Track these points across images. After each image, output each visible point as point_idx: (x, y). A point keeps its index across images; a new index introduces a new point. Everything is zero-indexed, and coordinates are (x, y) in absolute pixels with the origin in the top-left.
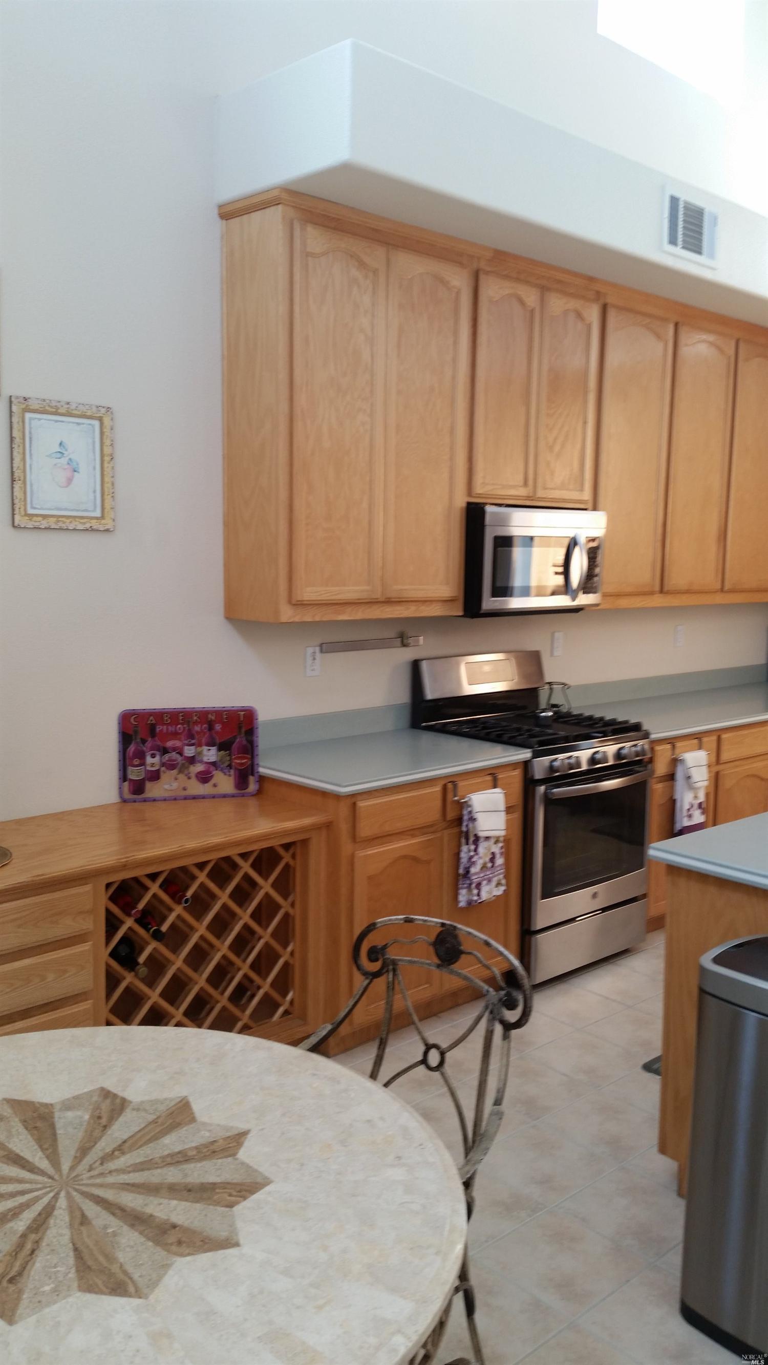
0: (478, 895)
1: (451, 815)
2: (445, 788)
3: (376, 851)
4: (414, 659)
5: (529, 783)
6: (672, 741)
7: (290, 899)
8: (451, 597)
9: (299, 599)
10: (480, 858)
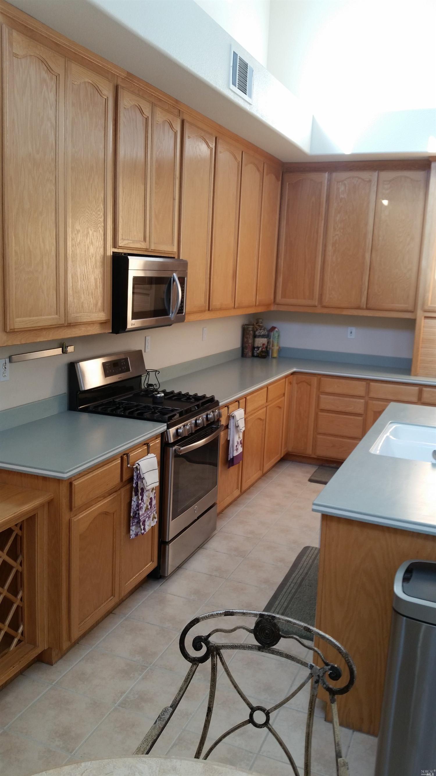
0: (144, 529)
1: (126, 477)
2: (122, 458)
3: (85, 514)
4: (70, 362)
5: (165, 445)
6: (227, 406)
7: (19, 561)
8: (106, 320)
9: (12, 328)
10: (145, 504)
